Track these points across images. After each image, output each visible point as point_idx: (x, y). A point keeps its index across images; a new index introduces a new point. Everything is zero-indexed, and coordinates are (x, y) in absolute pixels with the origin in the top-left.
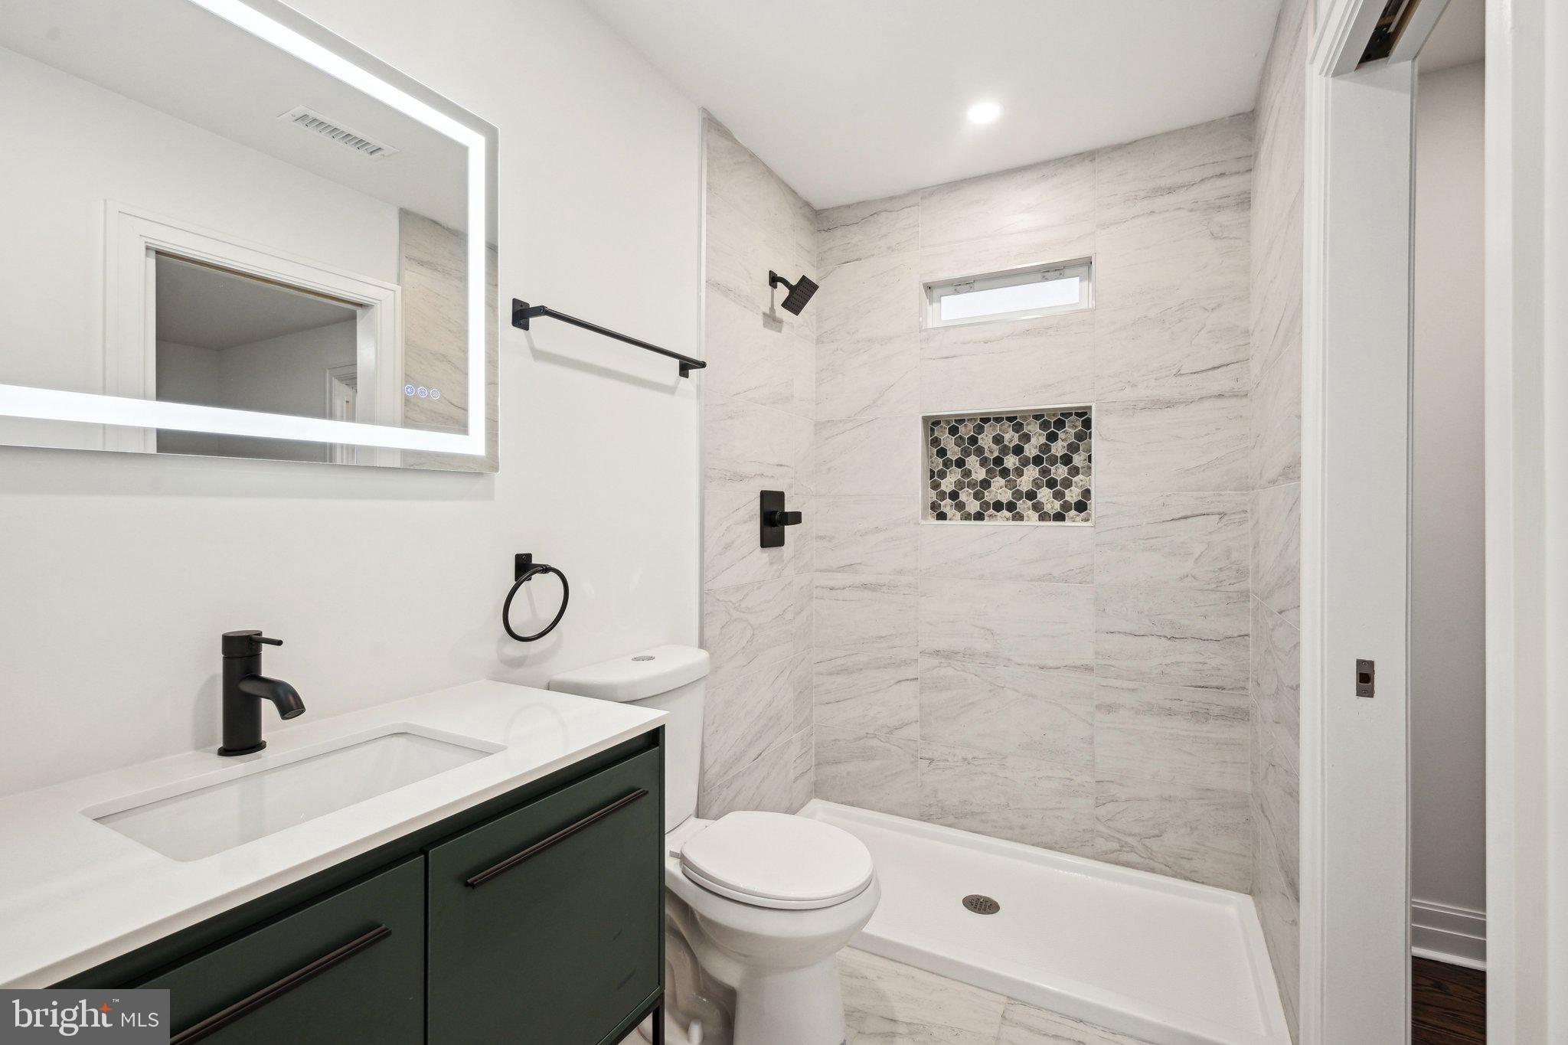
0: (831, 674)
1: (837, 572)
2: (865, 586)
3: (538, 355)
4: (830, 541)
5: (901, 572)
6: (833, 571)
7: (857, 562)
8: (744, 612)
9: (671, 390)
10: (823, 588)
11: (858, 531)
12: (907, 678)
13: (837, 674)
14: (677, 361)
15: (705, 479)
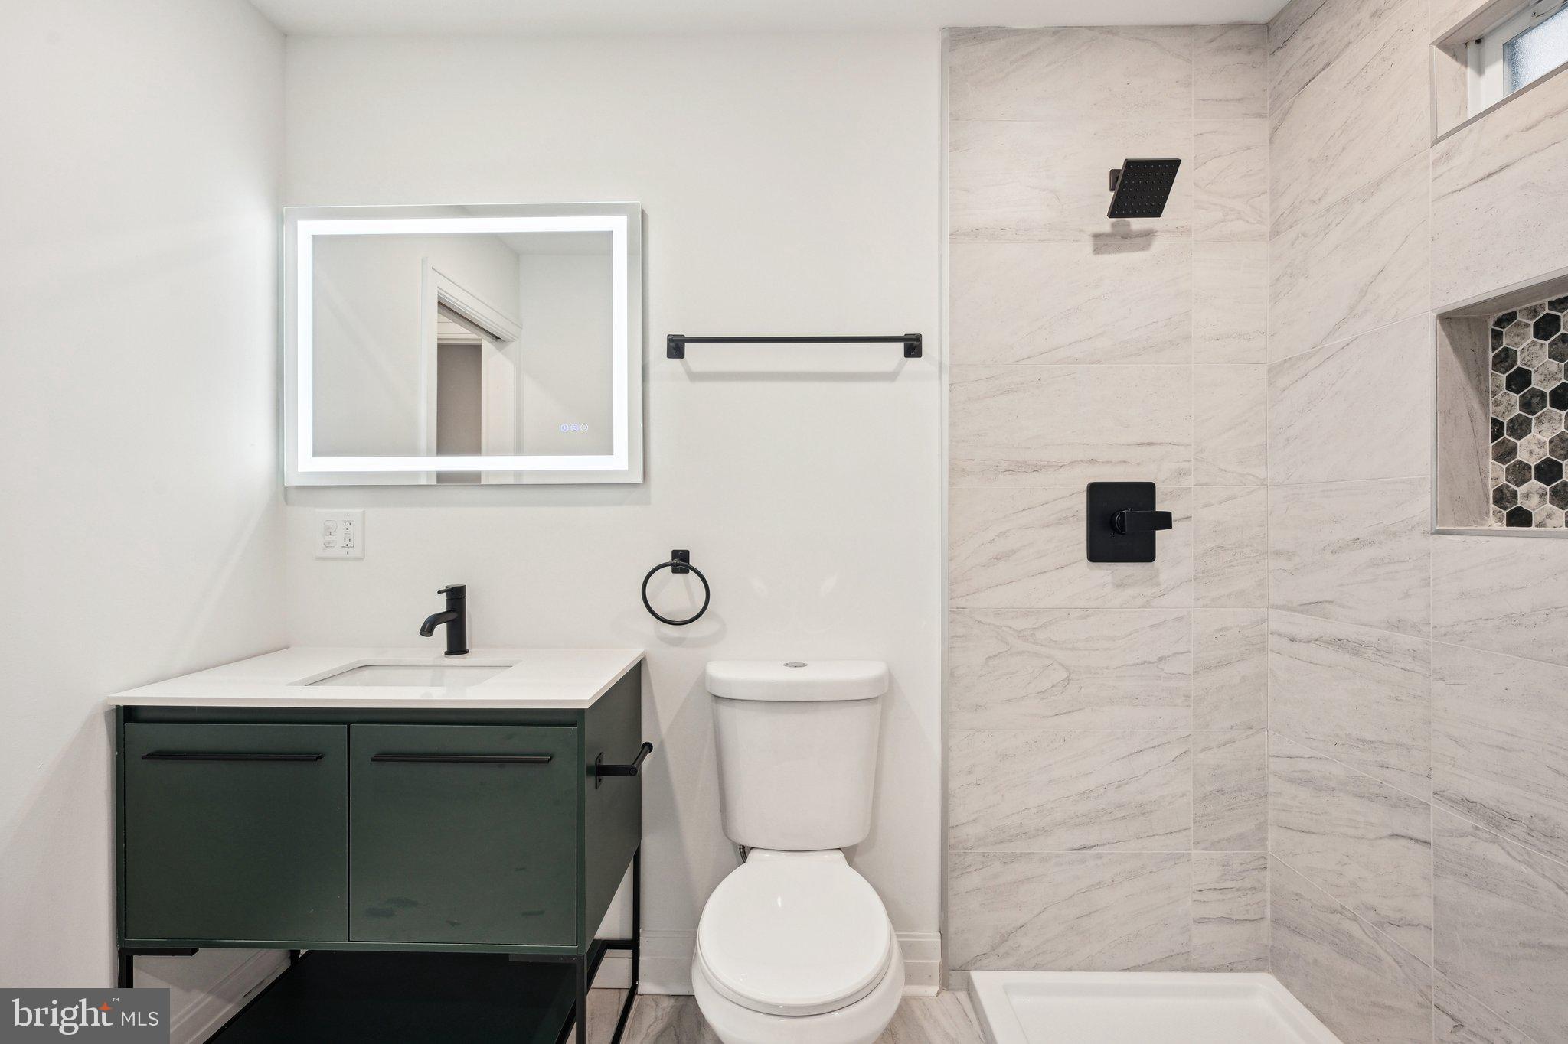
0: (1292, 781)
1: (1302, 612)
2: (1338, 643)
3: (694, 377)
4: (1289, 559)
5: (1398, 625)
6: (1294, 611)
7: (1327, 599)
8: (1045, 646)
9: (891, 377)
10: (1280, 635)
11: (1329, 545)
12: (1410, 833)
13: (1299, 783)
14: (901, 345)
15: (956, 471)
